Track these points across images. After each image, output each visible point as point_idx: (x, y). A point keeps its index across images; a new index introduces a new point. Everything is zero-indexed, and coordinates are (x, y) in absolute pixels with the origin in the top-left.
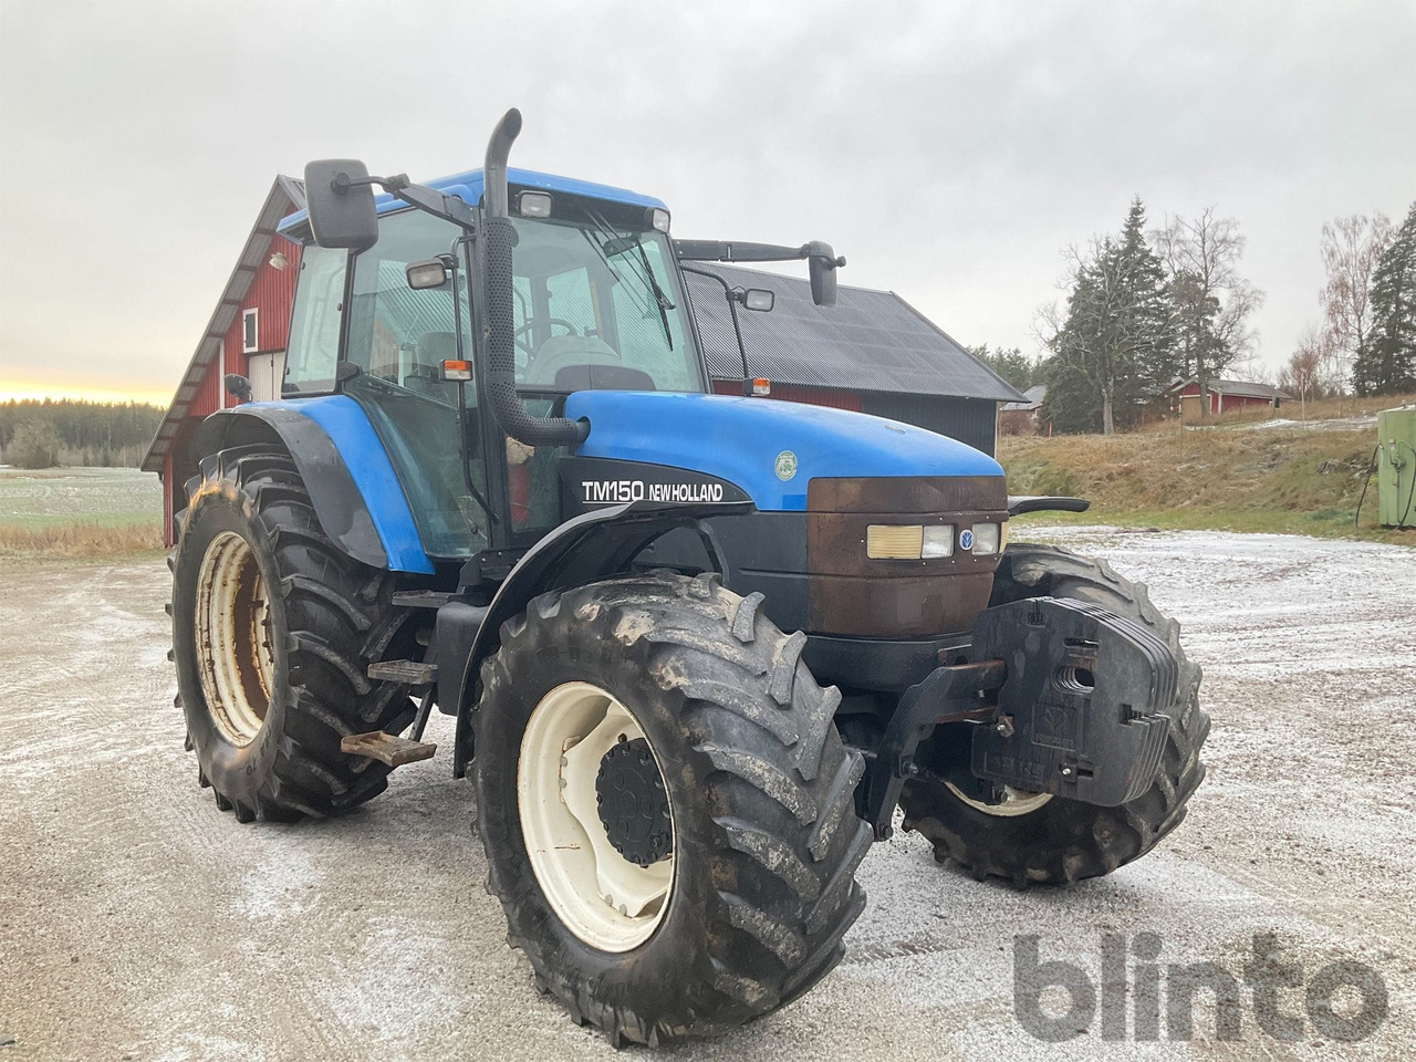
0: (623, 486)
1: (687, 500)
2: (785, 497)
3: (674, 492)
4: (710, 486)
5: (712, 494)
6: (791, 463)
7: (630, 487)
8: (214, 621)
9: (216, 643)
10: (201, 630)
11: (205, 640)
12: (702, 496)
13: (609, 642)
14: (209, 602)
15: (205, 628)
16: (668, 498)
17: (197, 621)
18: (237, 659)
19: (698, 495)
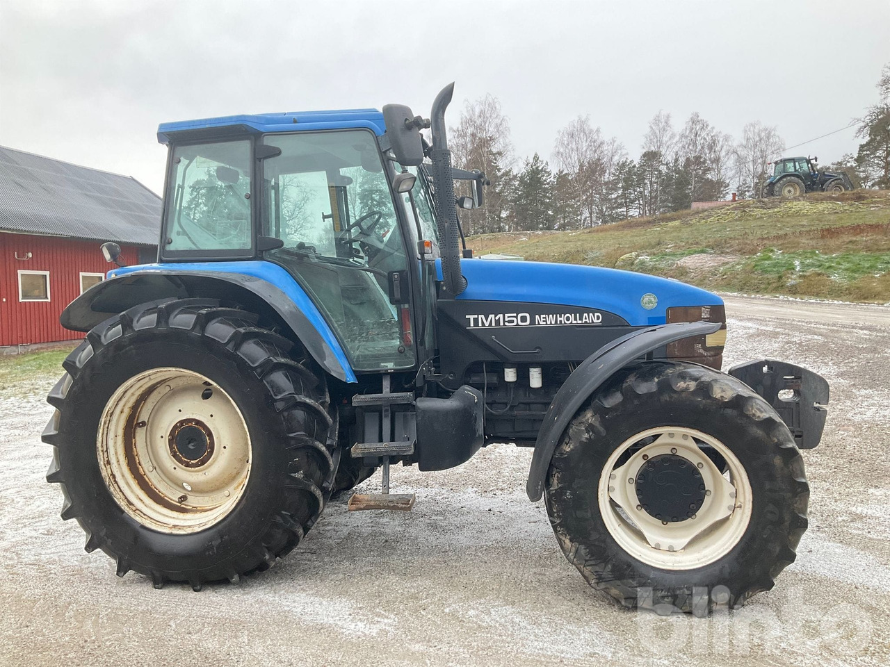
0: (508, 317)
1: (571, 323)
2: (649, 318)
3: (559, 319)
4: (591, 314)
5: (594, 319)
6: (653, 299)
7: (516, 317)
8: (111, 443)
9: (113, 460)
10: (102, 451)
11: (106, 459)
12: (584, 320)
13: (709, 401)
14: (108, 428)
15: (105, 450)
16: (553, 322)
17: (99, 444)
18: (130, 469)
19: (581, 319)
